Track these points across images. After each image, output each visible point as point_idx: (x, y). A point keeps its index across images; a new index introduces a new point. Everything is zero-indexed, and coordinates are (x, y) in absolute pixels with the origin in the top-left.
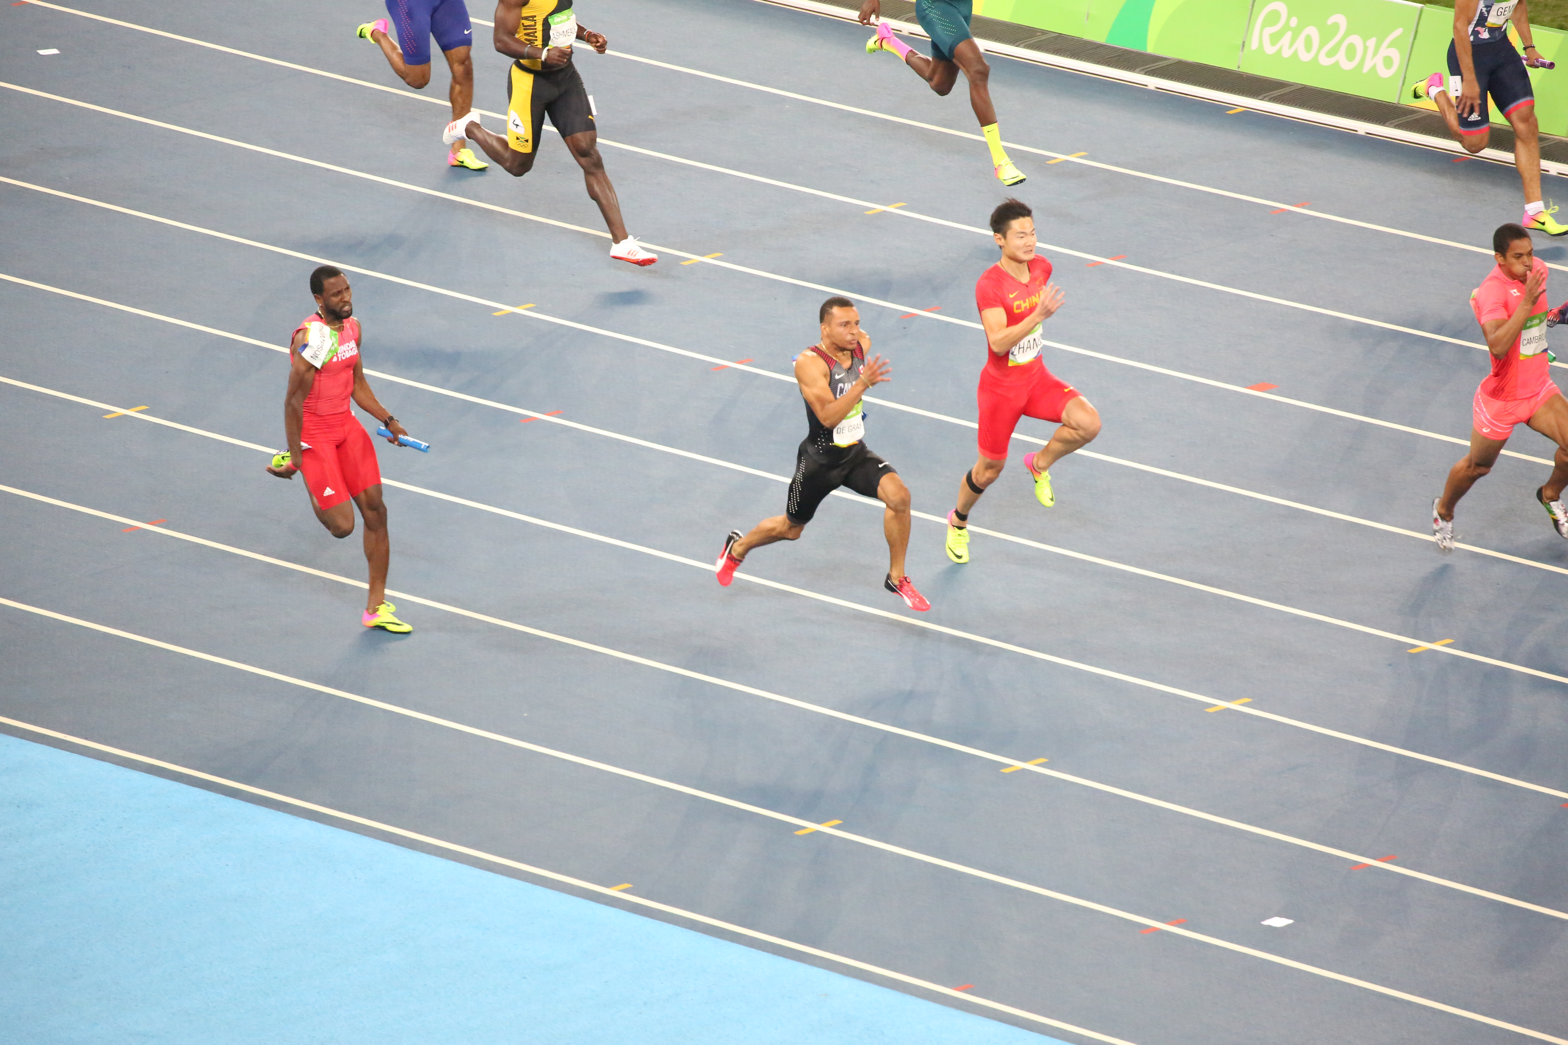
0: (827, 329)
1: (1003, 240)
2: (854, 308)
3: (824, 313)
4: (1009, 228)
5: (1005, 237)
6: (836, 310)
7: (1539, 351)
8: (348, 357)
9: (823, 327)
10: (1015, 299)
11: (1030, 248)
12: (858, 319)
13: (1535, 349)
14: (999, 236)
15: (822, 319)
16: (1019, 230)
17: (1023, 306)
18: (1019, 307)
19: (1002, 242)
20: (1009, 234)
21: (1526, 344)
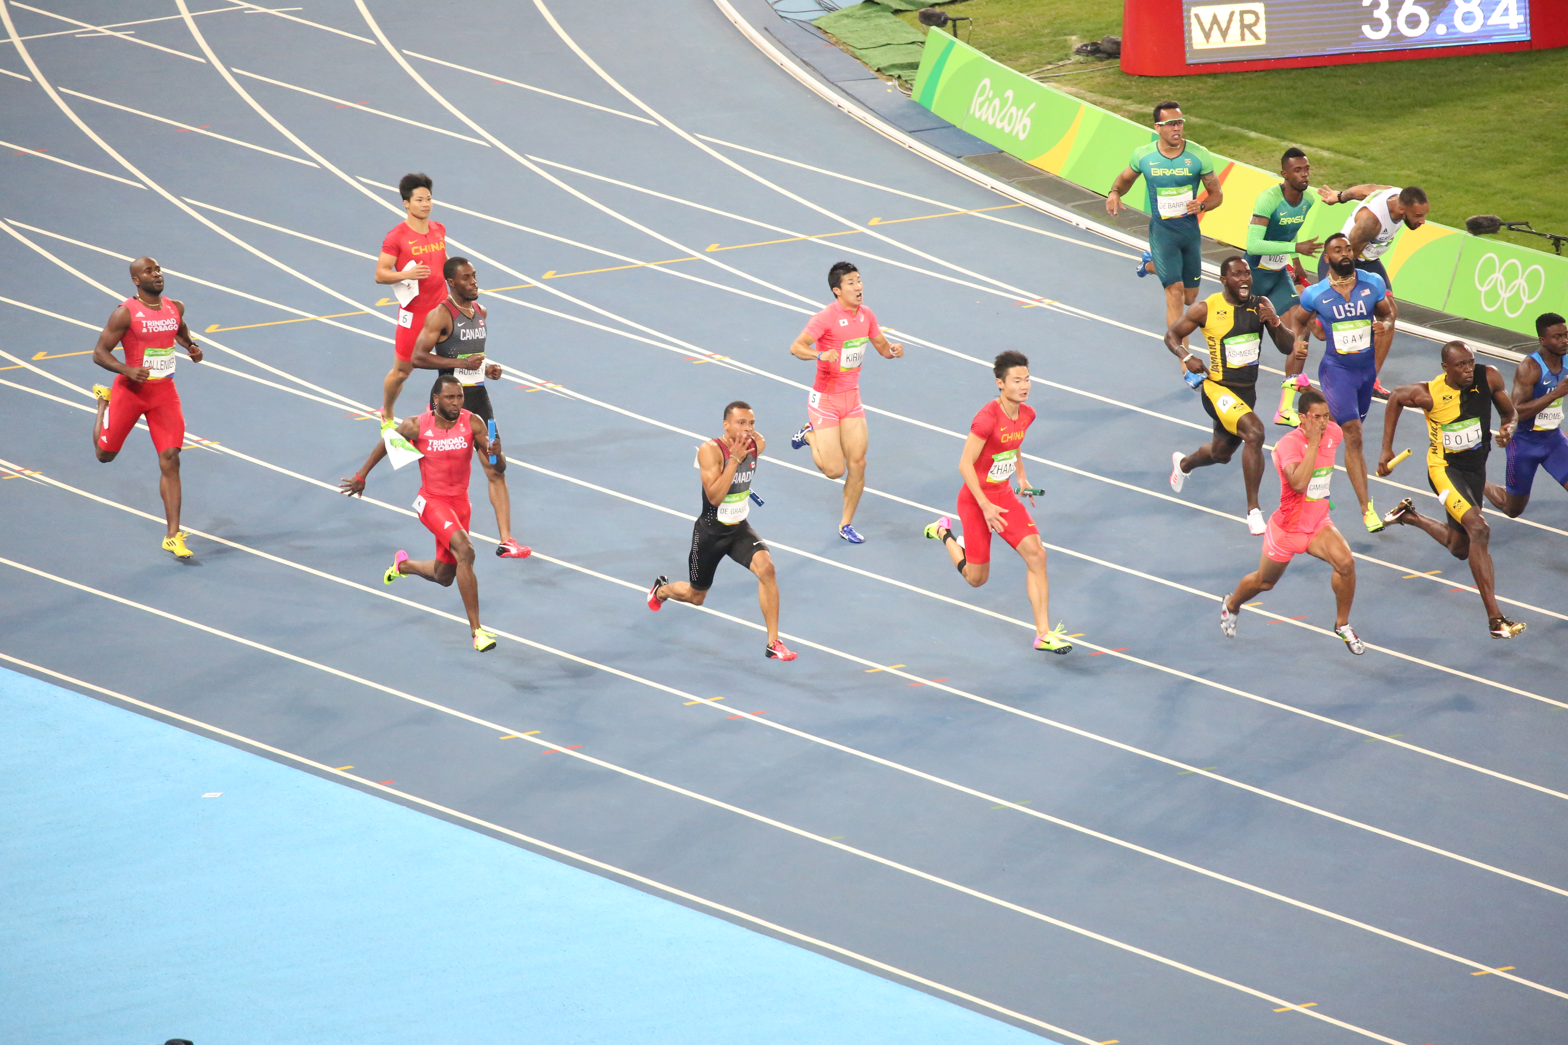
0: (728, 425)
1: (1002, 384)
2: (751, 411)
3: (727, 412)
4: (1008, 374)
5: (1004, 382)
6: (735, 411)
7: (1322, 497)
8: (446, 449)
9: (725, 423)
10: (1004, 432)
11: (1025, 392)
12: (754, 419)
13: (1320, 495)
14: (1000, 380)
15: (725, 418)
16: (1015, 376)
17: (1008, 438)
18: (1005, 438)
19: (1002, 386)
20: (1008, 379)
21: (1312, 490)
